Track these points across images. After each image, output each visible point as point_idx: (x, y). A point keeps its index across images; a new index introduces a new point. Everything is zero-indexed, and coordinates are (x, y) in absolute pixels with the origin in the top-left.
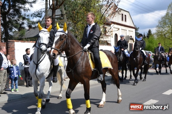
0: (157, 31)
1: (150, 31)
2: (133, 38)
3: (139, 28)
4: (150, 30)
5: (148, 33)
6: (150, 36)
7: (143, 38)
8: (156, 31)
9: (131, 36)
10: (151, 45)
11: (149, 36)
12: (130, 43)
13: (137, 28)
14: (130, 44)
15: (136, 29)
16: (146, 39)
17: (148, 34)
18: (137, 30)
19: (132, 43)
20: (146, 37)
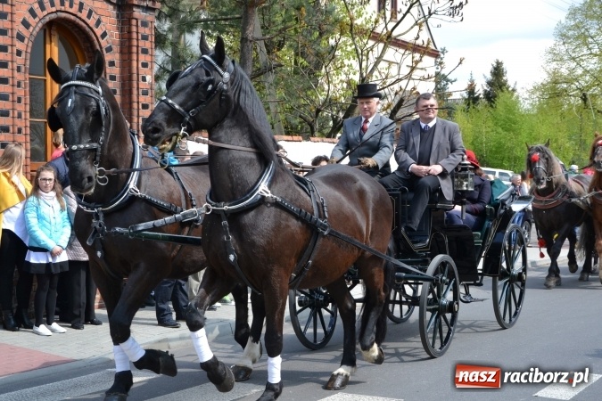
1: (498, 71)
3: (444, 51)
4: (501, 63)
5: (489, 77)
6: (501, 94)
7: (469, 105)
10: (508, 139)
11: (495, 96)
16: (479, 107)
17: (490, 83)
20: (482, 96)
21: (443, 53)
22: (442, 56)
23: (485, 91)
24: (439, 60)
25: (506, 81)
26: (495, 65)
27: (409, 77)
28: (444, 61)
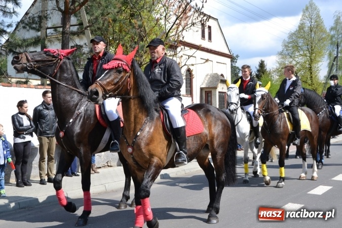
0: (280, 64)
1: (262, 65)
2: (225, 78)
3: (237, 56)
4: (264, 61)
5: (258, 68)
6: (263, 76)
8: (278, 65)
9: (222, 75)
11: (261, 76)
12: (221, 91)
13: (235, 55)
14: (219, 92)
15: (233, 58)
17: (258, 71)
18: (233, 62)
19: (224, 91)
21: (237, 57)
23: (256, 74)
25: (266, 69)
26: (261, 62)
28: (237, 61)
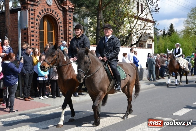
1: (172, 27)
3: (156, 21)
4: (173, 25)
5: (169, 28)
6: (172, 33)
7: (163, 36)
16: (166, 37)
17: (169, 30)
20: (167, 34)
21: (156, 22)
22: (156, 23)
23: (168, 32)
24: (155, 24)
25: (174, 29)
26: (171, 25)
27: (143, 29)
